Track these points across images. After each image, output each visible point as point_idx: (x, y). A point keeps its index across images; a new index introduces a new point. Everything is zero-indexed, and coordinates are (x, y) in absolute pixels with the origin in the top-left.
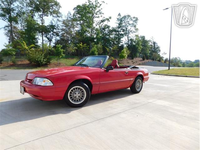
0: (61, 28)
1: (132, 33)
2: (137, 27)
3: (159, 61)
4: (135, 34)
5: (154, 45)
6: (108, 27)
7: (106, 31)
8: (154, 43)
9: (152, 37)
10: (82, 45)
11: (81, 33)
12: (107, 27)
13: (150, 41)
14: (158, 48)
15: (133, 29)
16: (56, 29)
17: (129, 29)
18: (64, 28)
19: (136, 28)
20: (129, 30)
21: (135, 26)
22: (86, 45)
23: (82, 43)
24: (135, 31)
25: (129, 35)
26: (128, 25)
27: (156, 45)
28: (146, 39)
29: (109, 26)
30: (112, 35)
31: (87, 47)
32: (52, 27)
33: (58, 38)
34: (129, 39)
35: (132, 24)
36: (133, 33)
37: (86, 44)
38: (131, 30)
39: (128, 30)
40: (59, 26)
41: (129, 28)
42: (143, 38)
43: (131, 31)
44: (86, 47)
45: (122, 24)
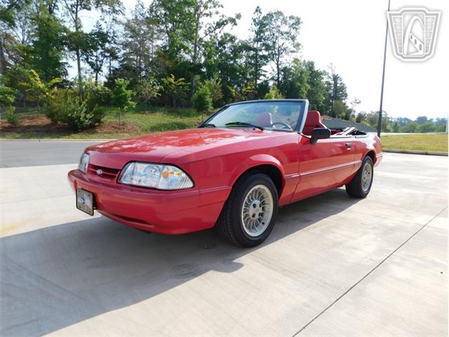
0: (121, 39)
1: (287, 54)
2: (298, 40)
3: (347, 118)
4: (294, 55)
5: (336, 84)
6: (232, 39)
7: (226, 49)
8: (335, 78)
9: (331, 64)
10: (175, 81)
11: (169, 53)
12: (228, 38)
13: (324, 73)
14: (343, 88)
15: (288, 44)
16: (109, 42)
17: (280, 44)
18: (130, 40)
19: (296, 41)
20: (279, 47)
21: (293, 38)
22: (182, 81)
23: (173, 77)
24: (295, 49)
25: (280, 59)
26: (277, 34)
27: (339, 82)
28: (316, 68)
29: (234, 37)
30: (241, 58)
31: (187, 85)
32: (102, 37)
33: (116, 64)
34: (280, 67)
35: (287, 33)
36: (290, 54)
37: (183, 79)
38: (285, 46)
39: (277, 46)
40: (118, 34)
41: (280, 42)
42: (310, 65)
43: (285, 49)
44: (183, 86)
45: (263, 32)
